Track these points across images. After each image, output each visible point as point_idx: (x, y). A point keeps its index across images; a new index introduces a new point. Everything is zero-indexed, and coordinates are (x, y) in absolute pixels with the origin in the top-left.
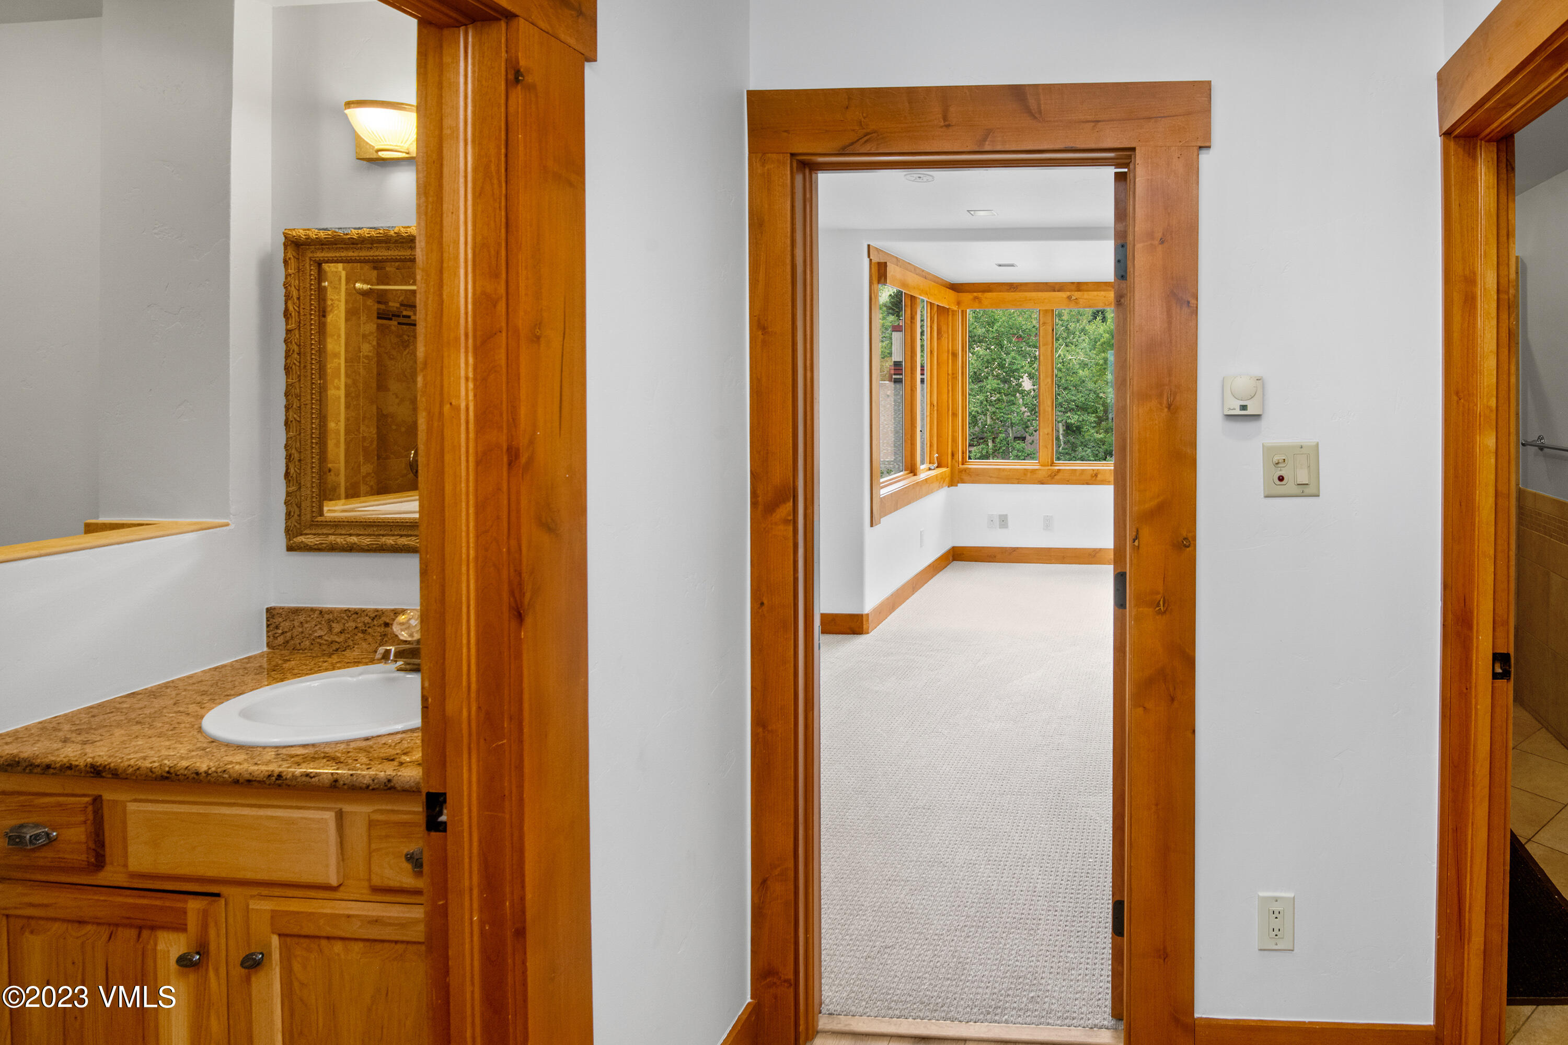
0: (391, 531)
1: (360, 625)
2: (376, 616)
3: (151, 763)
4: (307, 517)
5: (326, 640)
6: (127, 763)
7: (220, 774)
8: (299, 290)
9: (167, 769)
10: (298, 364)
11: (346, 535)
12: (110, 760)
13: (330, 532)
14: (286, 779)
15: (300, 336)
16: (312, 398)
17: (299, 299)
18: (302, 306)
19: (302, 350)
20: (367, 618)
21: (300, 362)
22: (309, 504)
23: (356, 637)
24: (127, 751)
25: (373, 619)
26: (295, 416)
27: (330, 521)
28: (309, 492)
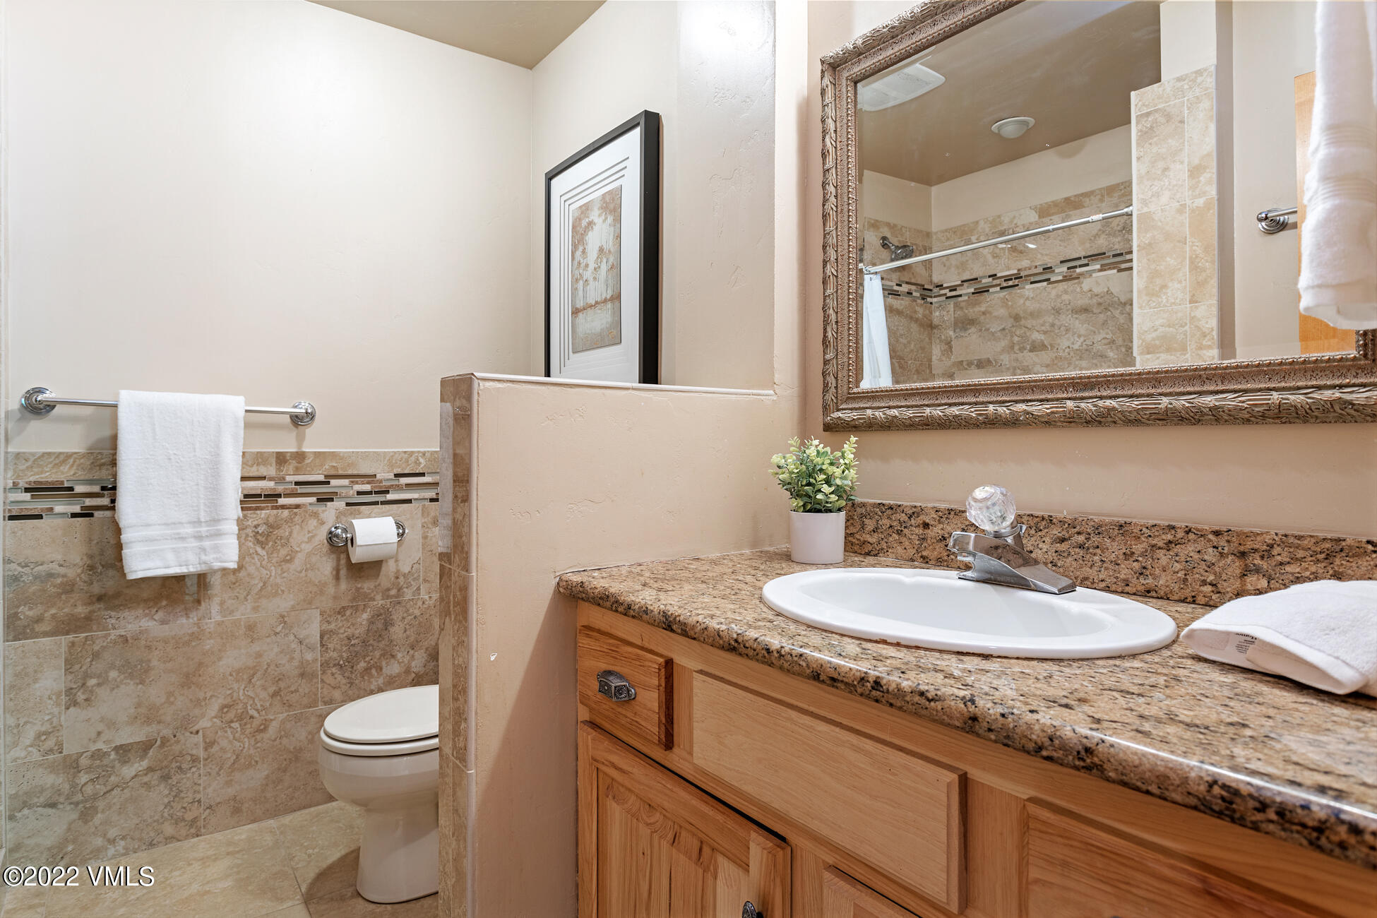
0: (937, 399)
1: (894, 524)
2: (913, 513)
3: (718, 624)
4: (843, 390)
5: (858, 539)
6: (695, 619)
7: (796, 659)
8: (835, 122)
9: (735, 636)
10: (835, 208)
11: (884, 407)
12: (680, 612)
13: (867, 406)
14: (888, 691)
15: (837, 175)
16: (849, 245)
17: (835, 131)
18: (839, 139)
19: (839, 191)
20: (904, 515)
21: (837, 207)
22: (845, 373)
23: (891, 539)
24: (695, 606)
25: (910, 518)
26: (833, 270)
27: (868, 392)
28: (846, 360)
